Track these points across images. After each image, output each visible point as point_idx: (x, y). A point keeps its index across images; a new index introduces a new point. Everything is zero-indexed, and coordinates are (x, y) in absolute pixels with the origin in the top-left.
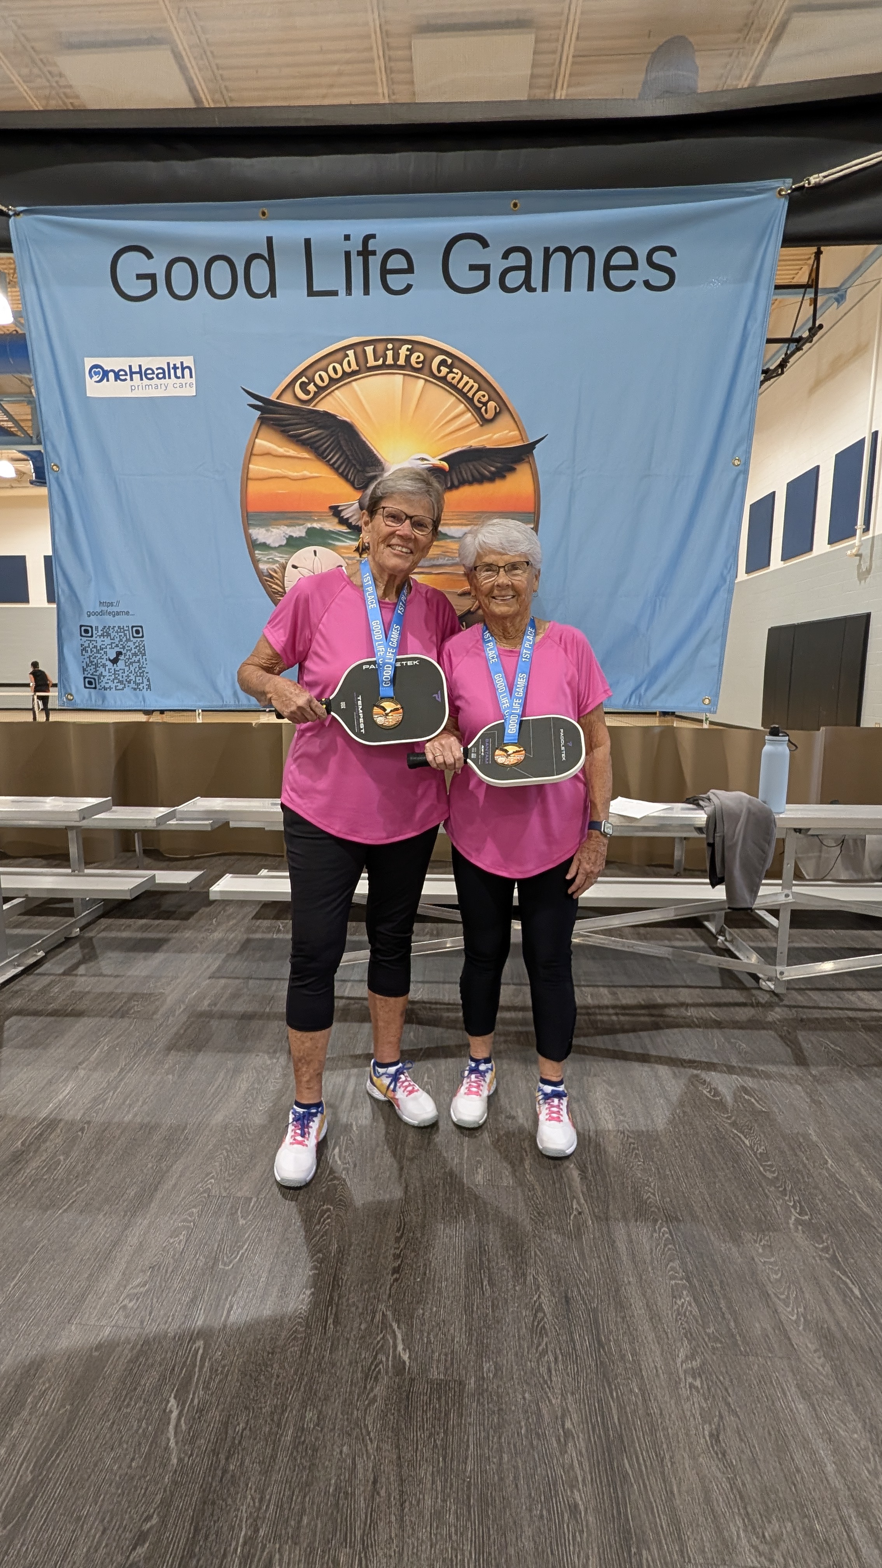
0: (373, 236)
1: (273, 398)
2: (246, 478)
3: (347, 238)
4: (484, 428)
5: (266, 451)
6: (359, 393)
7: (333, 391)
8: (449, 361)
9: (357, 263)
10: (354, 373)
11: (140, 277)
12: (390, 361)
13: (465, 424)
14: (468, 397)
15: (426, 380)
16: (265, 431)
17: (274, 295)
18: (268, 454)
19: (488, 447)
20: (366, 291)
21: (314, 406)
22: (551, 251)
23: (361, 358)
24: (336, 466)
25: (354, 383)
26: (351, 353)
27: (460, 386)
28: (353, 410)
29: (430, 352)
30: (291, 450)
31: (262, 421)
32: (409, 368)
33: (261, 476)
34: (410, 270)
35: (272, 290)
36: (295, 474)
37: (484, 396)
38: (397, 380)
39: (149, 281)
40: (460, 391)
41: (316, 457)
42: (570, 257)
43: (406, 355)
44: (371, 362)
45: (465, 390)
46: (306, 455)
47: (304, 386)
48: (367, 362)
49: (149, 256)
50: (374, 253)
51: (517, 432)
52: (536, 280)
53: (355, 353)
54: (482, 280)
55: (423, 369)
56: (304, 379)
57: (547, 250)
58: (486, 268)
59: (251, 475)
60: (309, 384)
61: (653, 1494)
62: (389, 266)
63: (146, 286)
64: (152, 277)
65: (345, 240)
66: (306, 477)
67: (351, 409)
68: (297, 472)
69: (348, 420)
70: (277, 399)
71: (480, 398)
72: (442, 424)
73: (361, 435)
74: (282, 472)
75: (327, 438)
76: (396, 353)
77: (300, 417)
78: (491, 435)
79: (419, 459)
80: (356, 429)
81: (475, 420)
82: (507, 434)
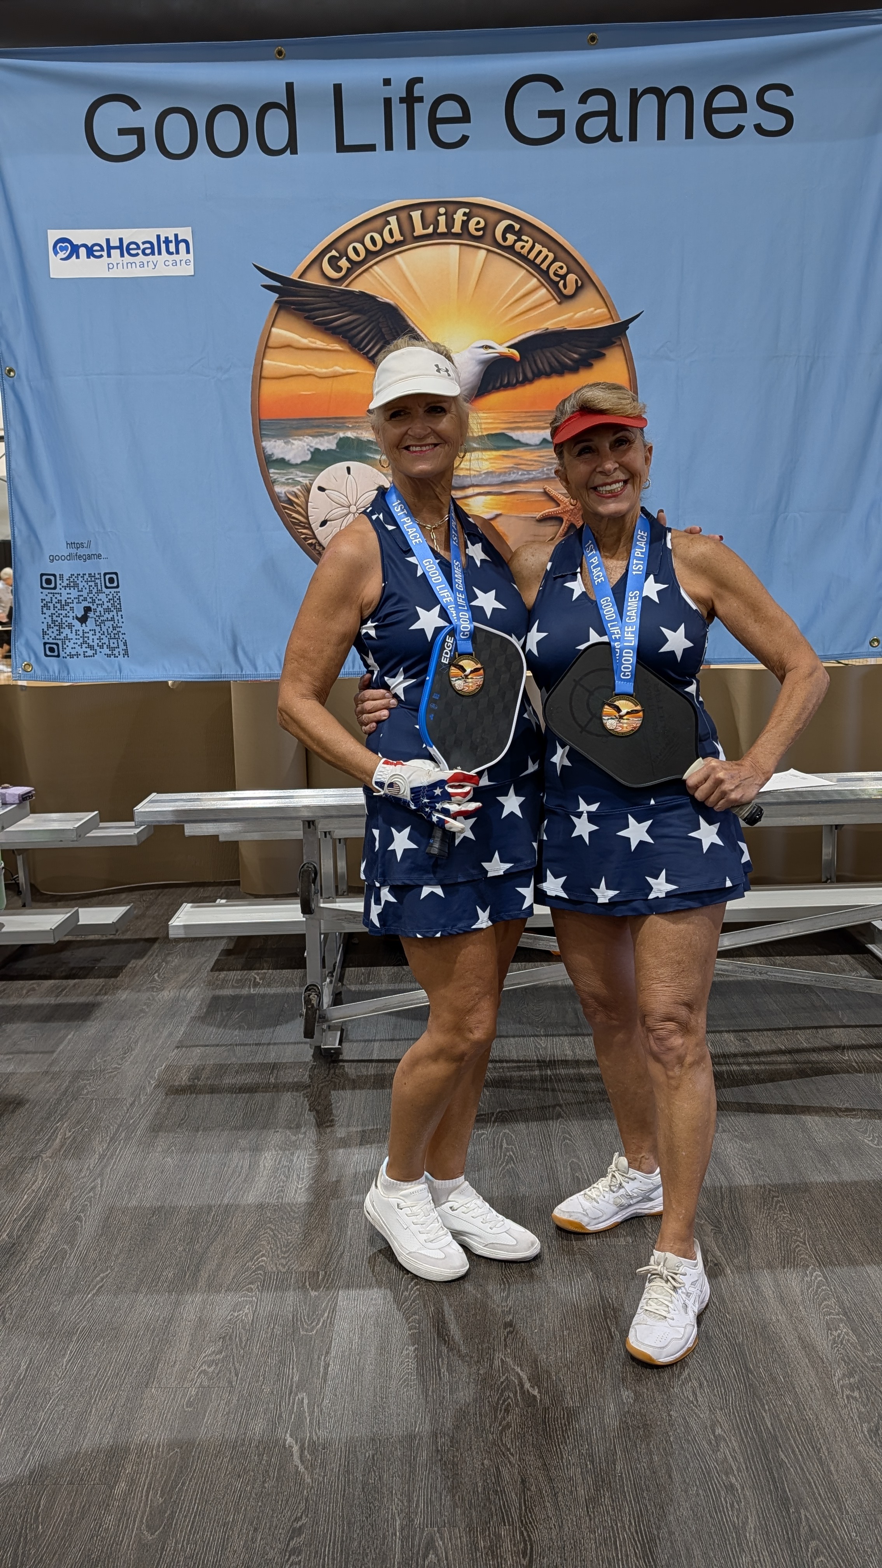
0: (420, 80)
1: (294, 276)
2: (259, 377)
3: (387, 82)
4: (563, 306)
5: (286, 344)
6: (404, 267)
7: (371, 267)
8: (517, 227)
9: (399, 112)
10: (397, 244)
11: (122, 132)
12: (442, 228)
13: (538, 303)
14: (542, 270)
15: (488, 251)
16: (283, 318)
17: (294, 151)
18: (289, 346)
19: (568, 329)
20: (411, 145)
21: (346, 286)
22: (639, 93)
23: (407, 227)
25: (397, 257)
26: (393, 219)
27: (532, 256)
28: (398, 291)
29: (492, 217)
30: (318, 341)
31: (281, 305)
32: (466, 235)
33: (278, 374)
34: (466, 118)
35: (292, 146)
36: (324, 370)
37: (561, 268)
38: (453, 251)
39: (135, 137)
40: (532, 263)
41: (352, 349)
42: (662, 100)
43: (463, 221)
44: (419, 231)
45: (538, 261)
46: (337, 347)
47: (334, 261)
48: (414, 231)
49: (135, 107)
50: (420, 99)
51: (605, 310)
52: (622, 128)
53: (398, 219)
54: (555, 129)
55: (484, 237)
56: (334, 253)
57: (633, 92)
58: (559, 115)
59: (265, 373)
60: (340, 258)
61: (810, 1474)
62: (439, 115)
63: (131, 143)
64: (139, 132)
65: (384, 85)
66: (338, 374)
67: (394, 288)
68: (327, 368)
69: (391, 302)
70: (299, 278)
71: (556, 270)
72: (509, 303)
73: (408, 320)
74: (306, 369)
75: (366, 324)
76: (450, 220)
77: (329, 300)
78: (572, 314)
79: (482, 347)
80: (402, 313)
81: (551, 297)
82: (592, 312)
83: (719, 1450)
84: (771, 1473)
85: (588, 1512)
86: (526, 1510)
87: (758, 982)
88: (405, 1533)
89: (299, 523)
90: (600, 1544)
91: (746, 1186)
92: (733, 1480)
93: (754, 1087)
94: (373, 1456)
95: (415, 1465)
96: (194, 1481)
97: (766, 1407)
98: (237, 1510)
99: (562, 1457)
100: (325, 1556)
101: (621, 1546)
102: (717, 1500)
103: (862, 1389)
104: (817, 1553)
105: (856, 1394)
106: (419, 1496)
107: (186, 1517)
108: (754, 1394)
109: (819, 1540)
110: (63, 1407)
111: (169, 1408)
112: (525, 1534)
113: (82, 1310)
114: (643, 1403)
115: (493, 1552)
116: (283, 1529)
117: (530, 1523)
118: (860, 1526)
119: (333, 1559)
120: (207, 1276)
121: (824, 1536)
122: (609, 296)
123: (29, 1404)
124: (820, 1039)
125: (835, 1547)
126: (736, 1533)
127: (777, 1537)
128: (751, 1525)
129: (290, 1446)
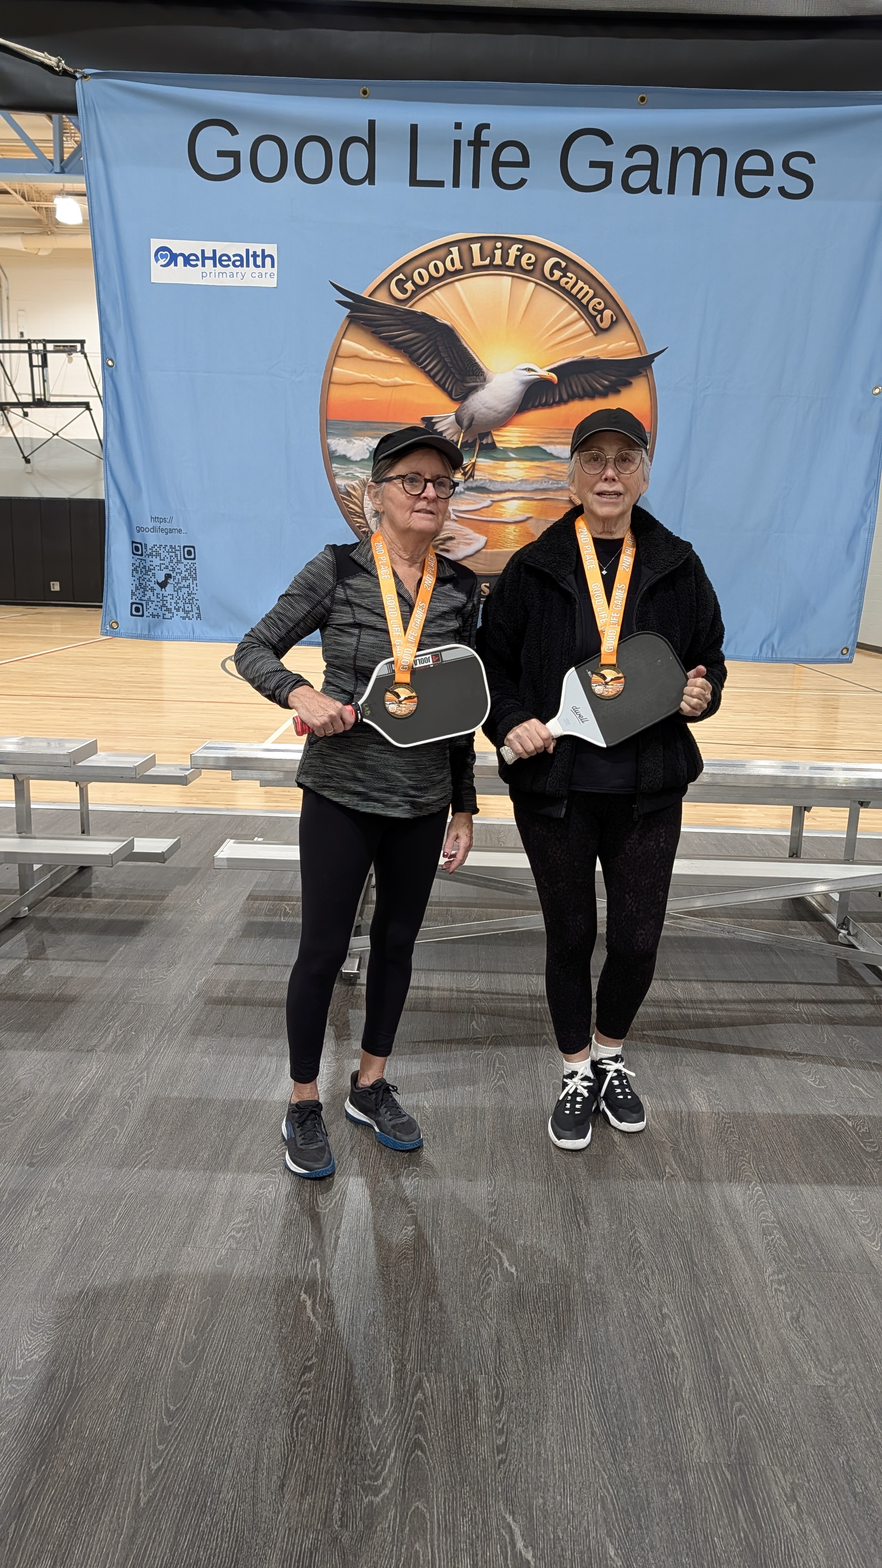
0: (487, 126)
1: (365, 294)
2: (328, 382)
3: (458, 126)
4: (599, 337)
5: (354, 354)
6: (462, 294)
7: (433, 291)
8: (564, 264)
9: (467, 153)
10: (457, 272)
11: (221, 154)
12: (498, 261)
13: (578, 333)
14: (582, 304)
15: (537, 284)
16: (353, 331)
17: (372, 182)
18: (356, 356)
19: (602, 358)
20: (476, 184)
21: (411, 307)
22: (680, 151)
23: (466, 257)
24: (432, 373)
25: (457, 284)
26: (455, 250)
27: (574, 291)
28: (455, 315)
29: (543, 254)
30: (382, 354)
31: (352, 320)
32: (518, 269)
33: (345, 381)
34: (525, 163)
35: (370, 177)
36: (386, 380)
37: (599, 303)
38: (506, 281)
39: (231, 161)
40: (574, 297)
41: (410, 363)
42: (700, 159)
43: (516, 256)
44: (477, 262)
45: (580, 296)
46: (399, 360)
47: (401, 283)
48: (473, 261)
49: (233, 132)
50: (486, 144)
51: (635, 344)
52: (662, 182)
53: (459, 250)
54: (603, 179)
55: (533, 271)
56: (401, 276)
57: (675, 150)
58: (608, 166)
59: (333, 380)
60: (406, 281)
61: (739, 1349)
62: (502, 159)
63: (228, 164)
64: (236, 155)
65: (456, 128)
66: (398, 384)
67: (452, 311)
68: (388, 378)
69: (448, 323)
70: (369, 296)
71: (595, 305)
72: (551, 332)
73: (462, 340)
74: (370, 378)
75: (424, 342)
76: (505, 253)
77: (394, 318)
78: (606, 345)
79: (525, 369)
80: (457, 334)
81: (589, 329)
82: (624, 344)
83: (664, 1326)
84: (707, 1347)
85: (551, 1367)
86: (500, 1364)
87: (726, 940)
88: (398, 1375)
89: (355, 513)
90: (560, 1393)
91: (703, 1112)
92: (675, 1350)
93: (717, 1030)
94: (374, 1313)
95: (409, 1322)
96: (222, 1324)
97: (707, 1294)
98: (258, 1349)
99: (532, 1323)
100: (330, 1389)
101: (577, 1396)
102: (660, 1365)
103: (788, 1285)
104: (740, 1412)
105: (783, 1288)
106: (411, 1348)
107: (215, 1351)
108: (697, 1283)
109: (743, 1401)
110: (113, 1258)
111: (203, 1265)
112: (498, 1382)
113: (129, 1180)
114: (603, 1284)
115: (470, 1394)
116: (296, 1366)
117: (503, 1373)
118: (777, 1393)
119: (338, 1392)
120: (237, 1158)
121: (747, 1399)
122: (639, 332)
123: (84, 1254)
124: (776, 992)
125: (755, 1408)
126: (674, 1392)
127: (708, 1397)
128: (687, 1385)
129: (304, 1301)
